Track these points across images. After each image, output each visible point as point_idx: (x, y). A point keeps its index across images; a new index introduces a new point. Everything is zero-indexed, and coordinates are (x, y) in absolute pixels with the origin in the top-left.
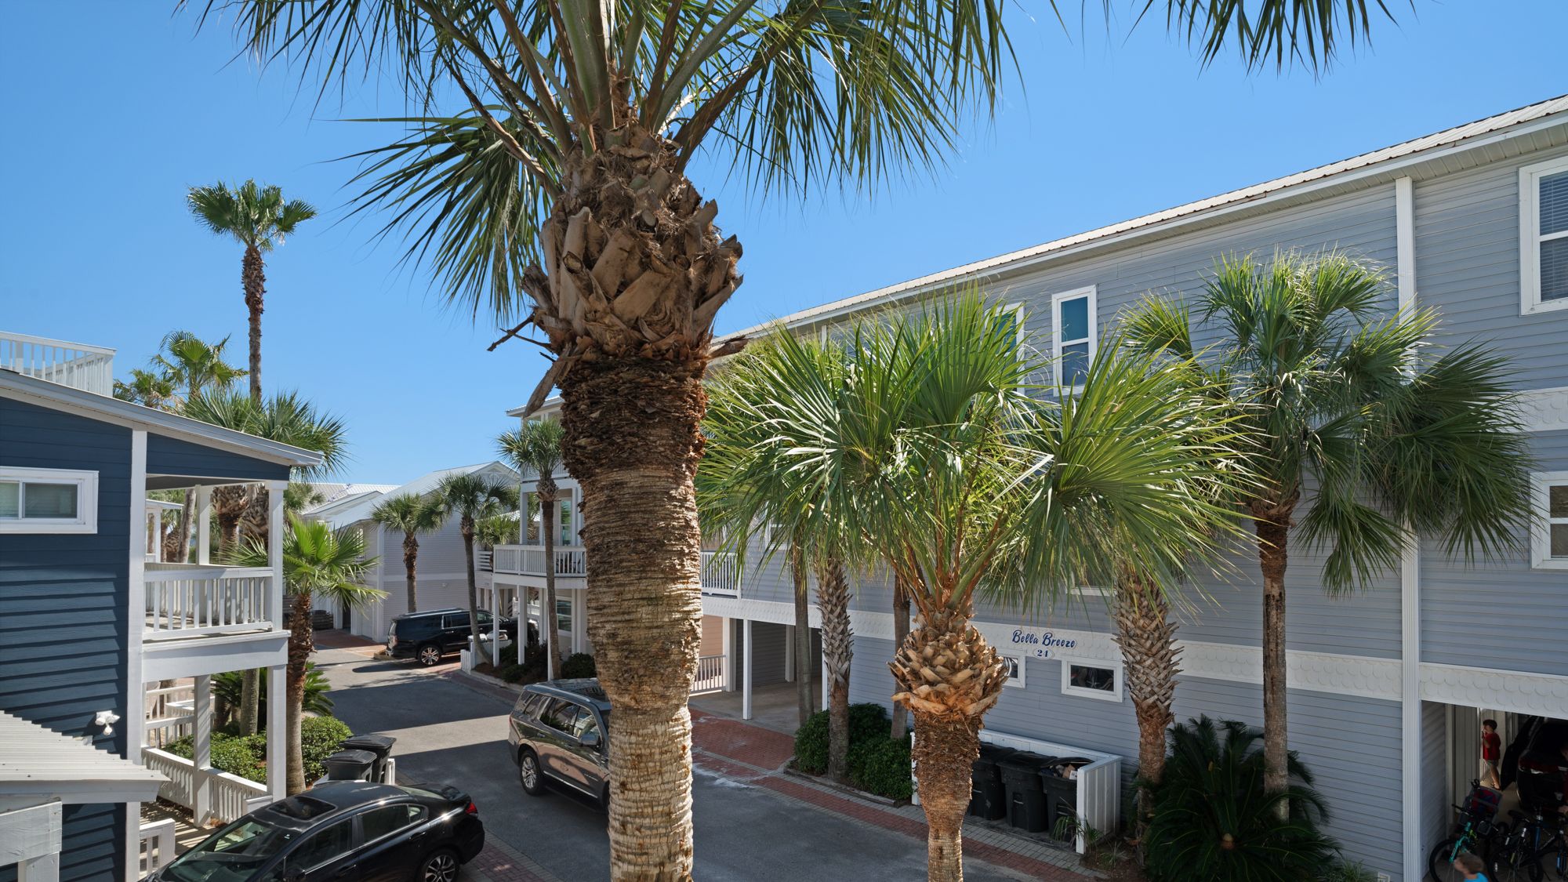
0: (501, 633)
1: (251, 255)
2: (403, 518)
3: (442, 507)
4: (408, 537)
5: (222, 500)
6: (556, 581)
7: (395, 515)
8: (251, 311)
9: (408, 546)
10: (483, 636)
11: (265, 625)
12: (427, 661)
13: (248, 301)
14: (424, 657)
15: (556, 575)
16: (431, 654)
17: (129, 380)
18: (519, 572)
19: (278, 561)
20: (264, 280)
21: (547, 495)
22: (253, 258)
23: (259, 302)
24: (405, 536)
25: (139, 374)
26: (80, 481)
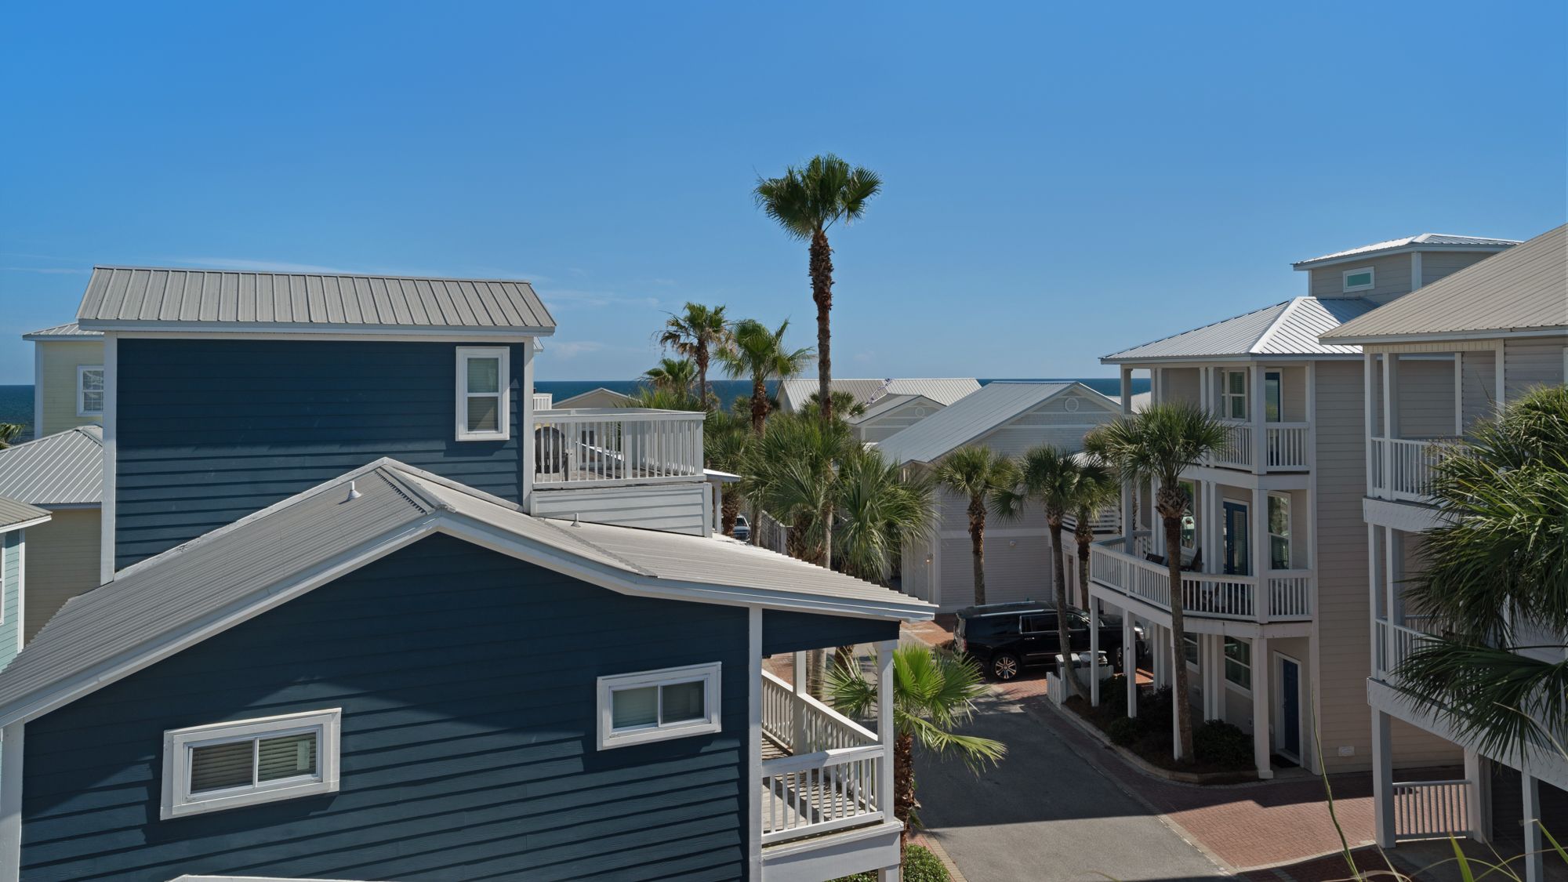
0: (1101, 655)
1: (819, 243)
2: (969, 480)
3: (1019, 490)
4: (974, 502)
5: (798, 549)
6: (1185, 620)
7: (958, 476)
8: (819, 309)
9: (973, 514)
10: (1075, 657)
11: (876, 815)
12: (1003, 674)
13: (816, 297)
14: (999, 668)
15: (1185, 612)
16: (1008, 666)
17: (683, 314)
18: (1129, 593)
19: (888, 736)
20: (831, 271)
21: (1171, 509)
22: (821, 247)
23: (828, 297)
24: (970, 500)
25: (691, 308)
26: (705, 677)
